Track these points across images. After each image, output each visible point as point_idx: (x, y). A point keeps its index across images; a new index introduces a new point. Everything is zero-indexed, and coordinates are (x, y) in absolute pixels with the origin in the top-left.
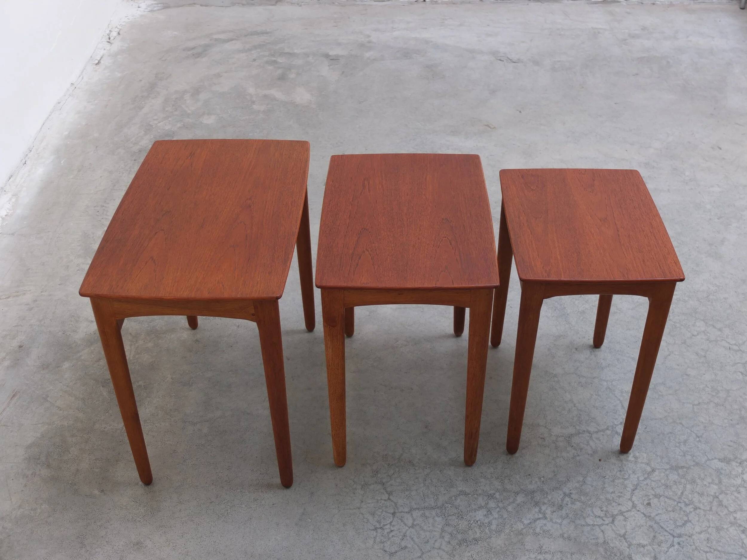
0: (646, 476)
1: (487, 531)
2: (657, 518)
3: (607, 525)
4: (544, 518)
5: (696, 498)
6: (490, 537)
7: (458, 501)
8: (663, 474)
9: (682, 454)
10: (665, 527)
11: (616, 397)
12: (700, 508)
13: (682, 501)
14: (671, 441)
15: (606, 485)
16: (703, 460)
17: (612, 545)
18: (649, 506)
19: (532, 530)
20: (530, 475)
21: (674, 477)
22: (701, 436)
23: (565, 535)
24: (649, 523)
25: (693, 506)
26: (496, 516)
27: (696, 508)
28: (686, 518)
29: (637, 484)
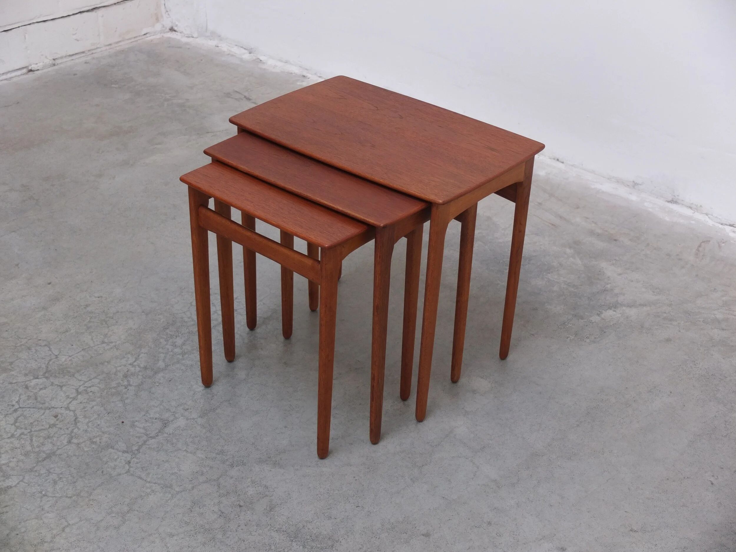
0: (73, 434)
1: (164, 336)
2: (42, 411)
3: (80, 386)
4: (131, 364)
5: (16, 443)
6: (158, 334)
8: (59, 444)
9: (52, 471)
10: (32, 410)
11: (155, 483)
12: (8, 438)
13: (28, 434)
14: (69, 476)
15: (102, 408)
16: (27, 477)
17: (67, 377)
18: (55, 415)
19: (134, 353)
20: (170, 381)
21: (48, 448)
22: (41, 498)
23: (106, 364)
24: (47, 405)
25: (16, 436)
26: (167, 346)
27: (13, 436)
28: (17, 424)
29: (76, 424)
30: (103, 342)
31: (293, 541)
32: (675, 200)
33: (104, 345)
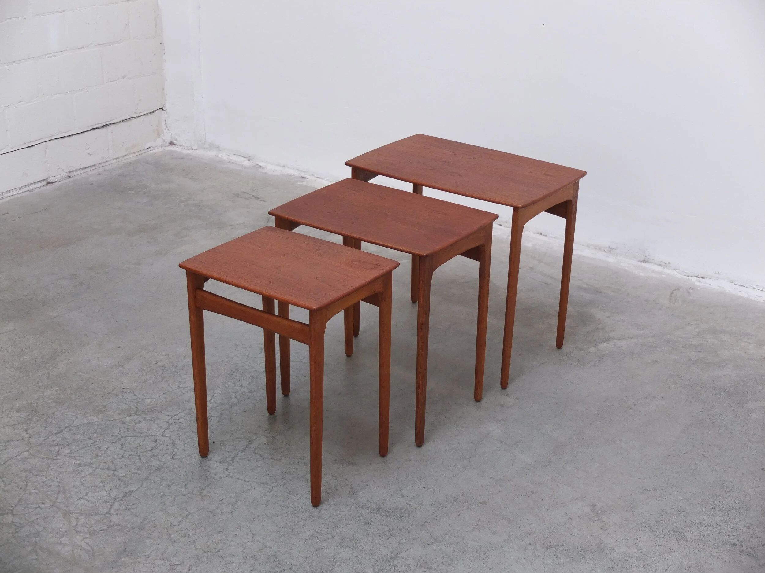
0: (174, 453)
2: (143, 439)
3: (169, 419)
5: (128, 462)
8: (164, 460)
9: (164, 478)
10: (133, 438)
11: (253, 482)
12: (120, 458)
13: (136, 455)
14: (180, 481)
16: (145, 485)
17: (156, 413)
18: (154, 441)
21: (155, 463)
22: (161, 497)
24: (145, 434)
25: (126, 457)
26: (236, 387)
28: (124, 449)
30: (179, 387)
31: (376, 513)
32: (646, 260)
33: (181, 389)
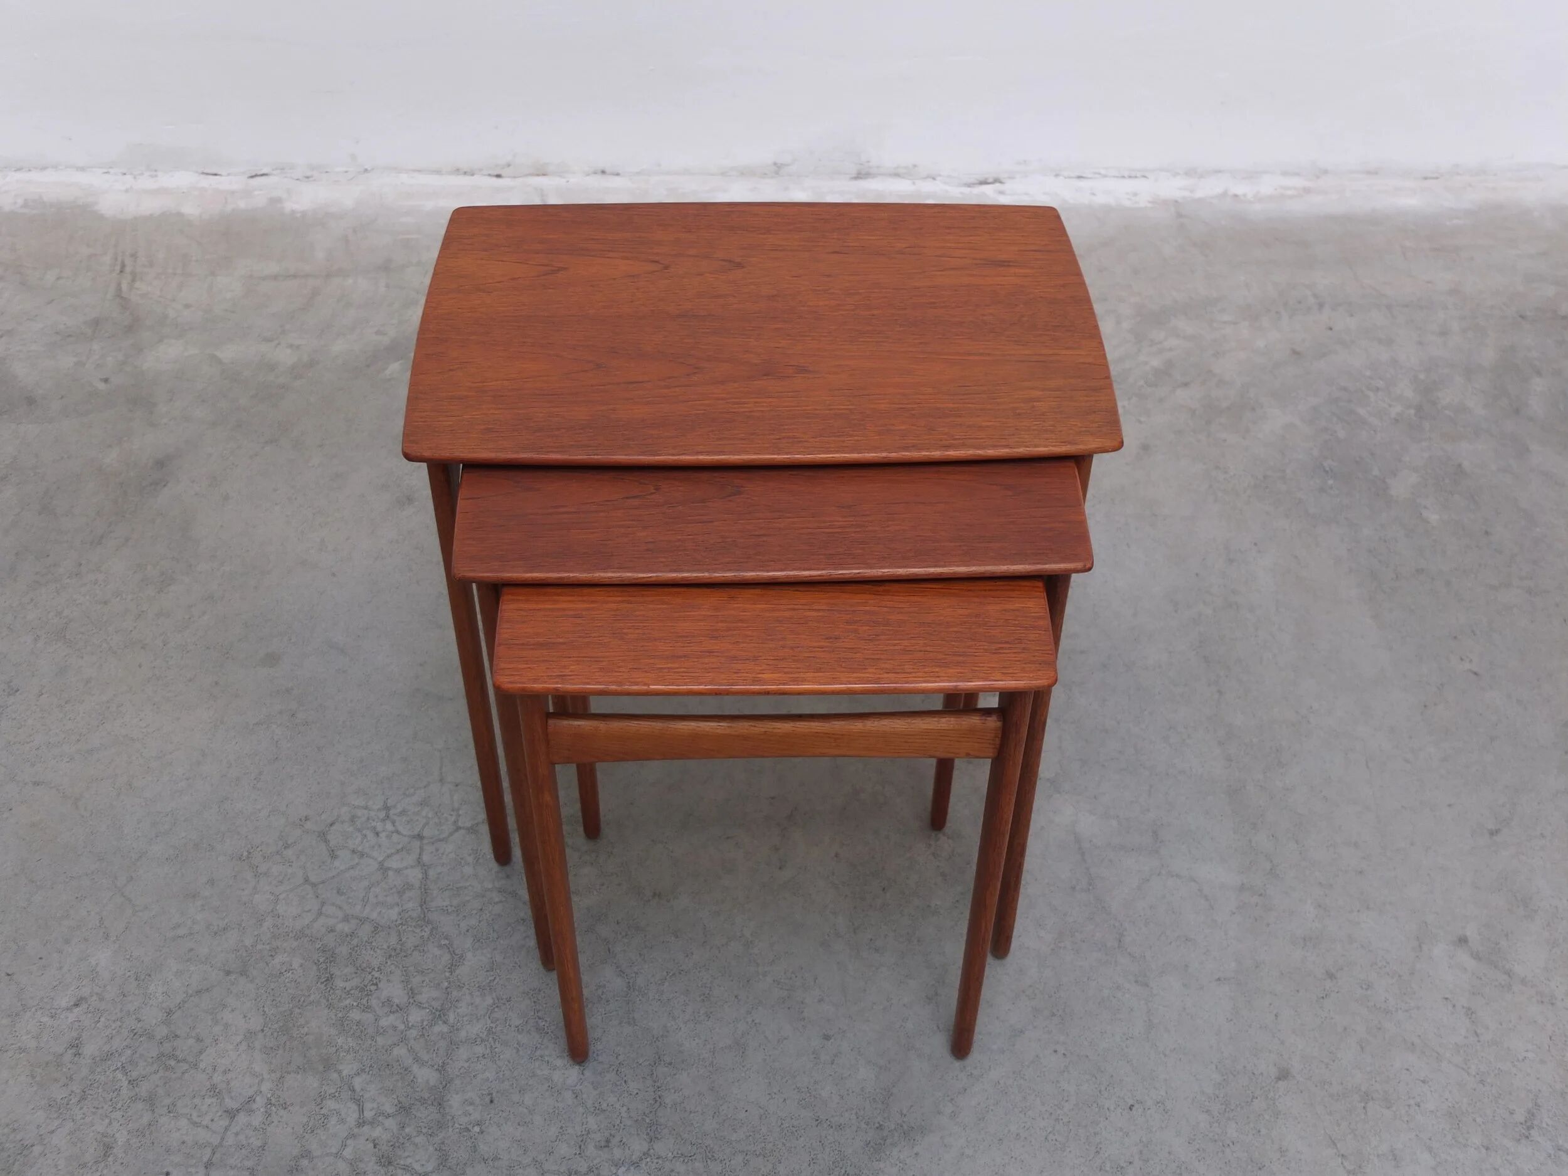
1: (347, 1002)
4: (361, 1121)
6: (330, 1006)
7: (437, 952)
19: (333, 1091)
20: (492, 1101)
23: (304, 1163)
32: (864, 172)
